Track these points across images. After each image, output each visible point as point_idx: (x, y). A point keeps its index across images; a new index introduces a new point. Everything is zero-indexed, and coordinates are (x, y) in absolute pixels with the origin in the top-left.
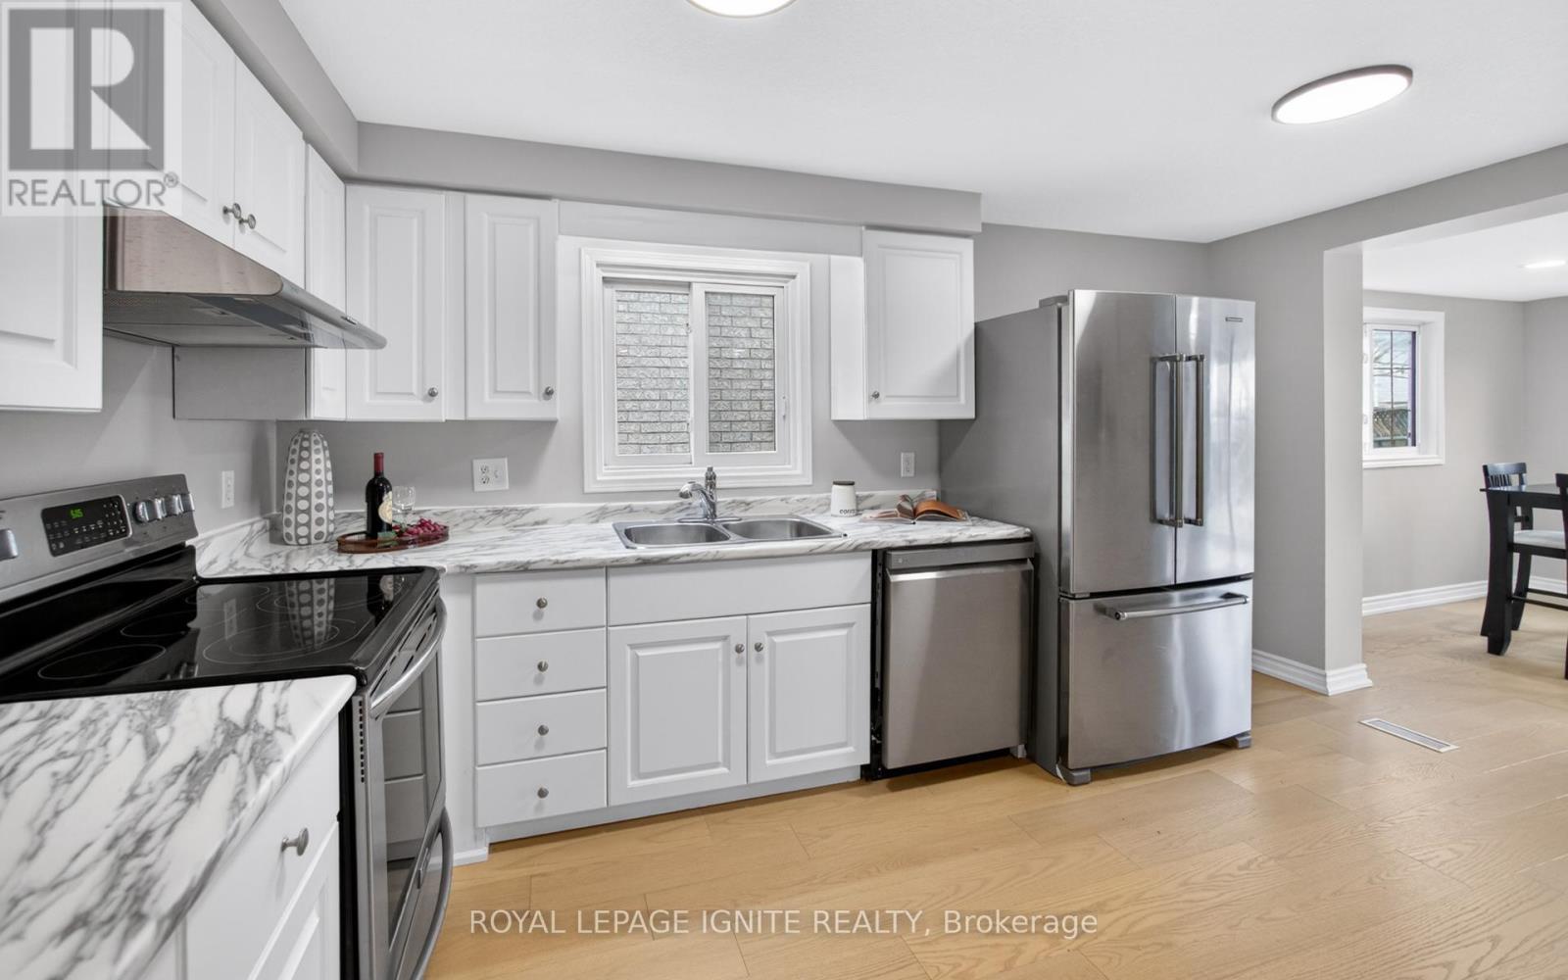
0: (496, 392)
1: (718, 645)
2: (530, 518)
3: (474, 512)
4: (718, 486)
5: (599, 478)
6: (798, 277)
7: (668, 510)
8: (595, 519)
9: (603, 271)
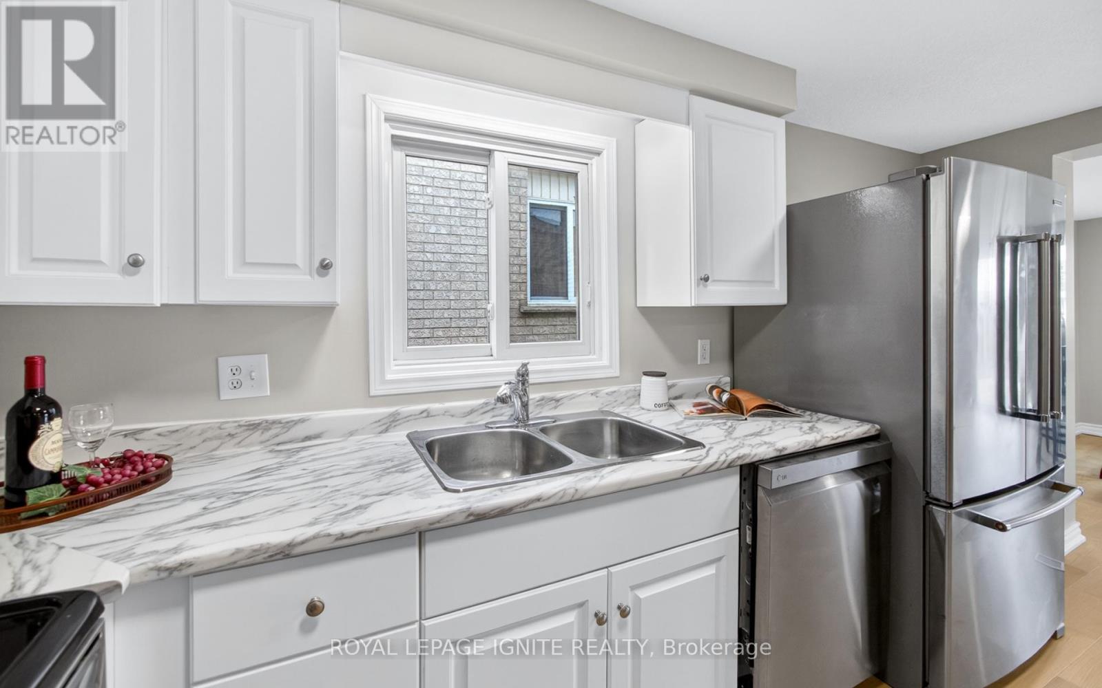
0: (245, 264)
1: (571, 617)
2: (300, 431)
3: (220, 428)
4: (531, 381)
5: (389, 377)
6: (605, 153)
7: (472, 412)
8: (384, 427)
9: (393, 128)
